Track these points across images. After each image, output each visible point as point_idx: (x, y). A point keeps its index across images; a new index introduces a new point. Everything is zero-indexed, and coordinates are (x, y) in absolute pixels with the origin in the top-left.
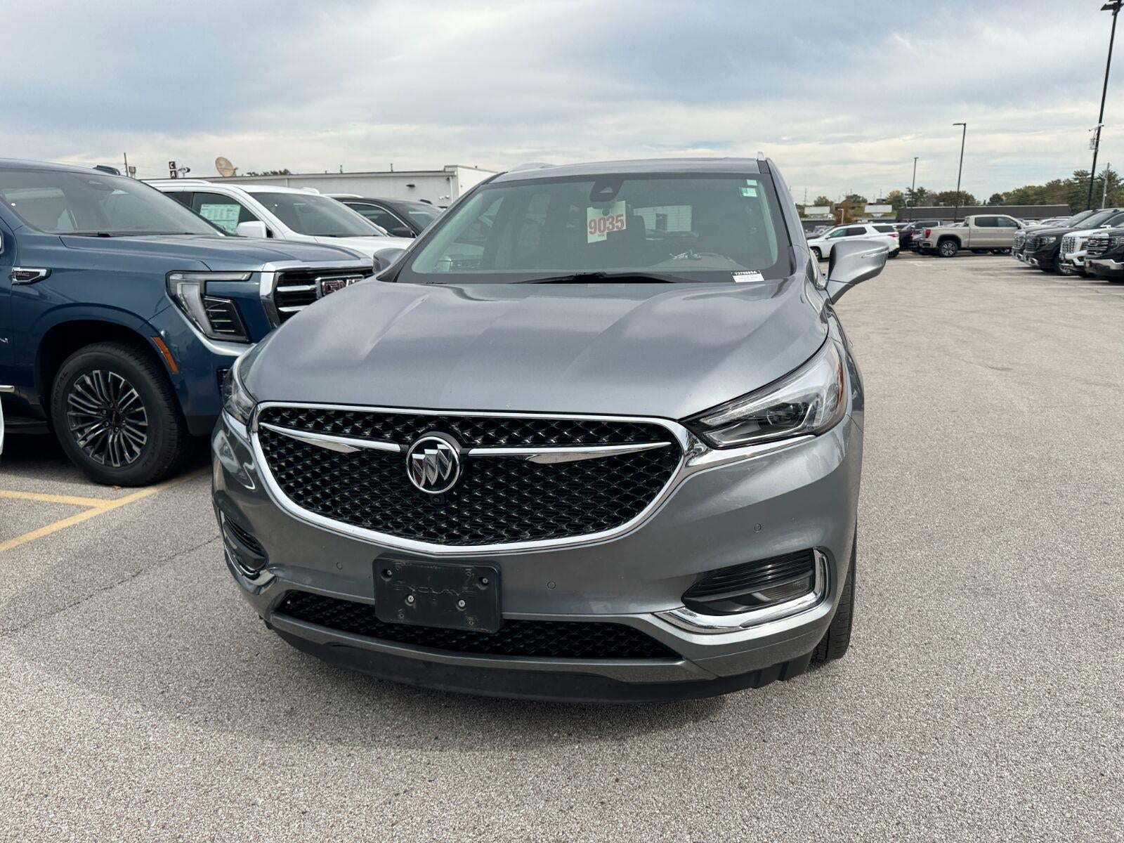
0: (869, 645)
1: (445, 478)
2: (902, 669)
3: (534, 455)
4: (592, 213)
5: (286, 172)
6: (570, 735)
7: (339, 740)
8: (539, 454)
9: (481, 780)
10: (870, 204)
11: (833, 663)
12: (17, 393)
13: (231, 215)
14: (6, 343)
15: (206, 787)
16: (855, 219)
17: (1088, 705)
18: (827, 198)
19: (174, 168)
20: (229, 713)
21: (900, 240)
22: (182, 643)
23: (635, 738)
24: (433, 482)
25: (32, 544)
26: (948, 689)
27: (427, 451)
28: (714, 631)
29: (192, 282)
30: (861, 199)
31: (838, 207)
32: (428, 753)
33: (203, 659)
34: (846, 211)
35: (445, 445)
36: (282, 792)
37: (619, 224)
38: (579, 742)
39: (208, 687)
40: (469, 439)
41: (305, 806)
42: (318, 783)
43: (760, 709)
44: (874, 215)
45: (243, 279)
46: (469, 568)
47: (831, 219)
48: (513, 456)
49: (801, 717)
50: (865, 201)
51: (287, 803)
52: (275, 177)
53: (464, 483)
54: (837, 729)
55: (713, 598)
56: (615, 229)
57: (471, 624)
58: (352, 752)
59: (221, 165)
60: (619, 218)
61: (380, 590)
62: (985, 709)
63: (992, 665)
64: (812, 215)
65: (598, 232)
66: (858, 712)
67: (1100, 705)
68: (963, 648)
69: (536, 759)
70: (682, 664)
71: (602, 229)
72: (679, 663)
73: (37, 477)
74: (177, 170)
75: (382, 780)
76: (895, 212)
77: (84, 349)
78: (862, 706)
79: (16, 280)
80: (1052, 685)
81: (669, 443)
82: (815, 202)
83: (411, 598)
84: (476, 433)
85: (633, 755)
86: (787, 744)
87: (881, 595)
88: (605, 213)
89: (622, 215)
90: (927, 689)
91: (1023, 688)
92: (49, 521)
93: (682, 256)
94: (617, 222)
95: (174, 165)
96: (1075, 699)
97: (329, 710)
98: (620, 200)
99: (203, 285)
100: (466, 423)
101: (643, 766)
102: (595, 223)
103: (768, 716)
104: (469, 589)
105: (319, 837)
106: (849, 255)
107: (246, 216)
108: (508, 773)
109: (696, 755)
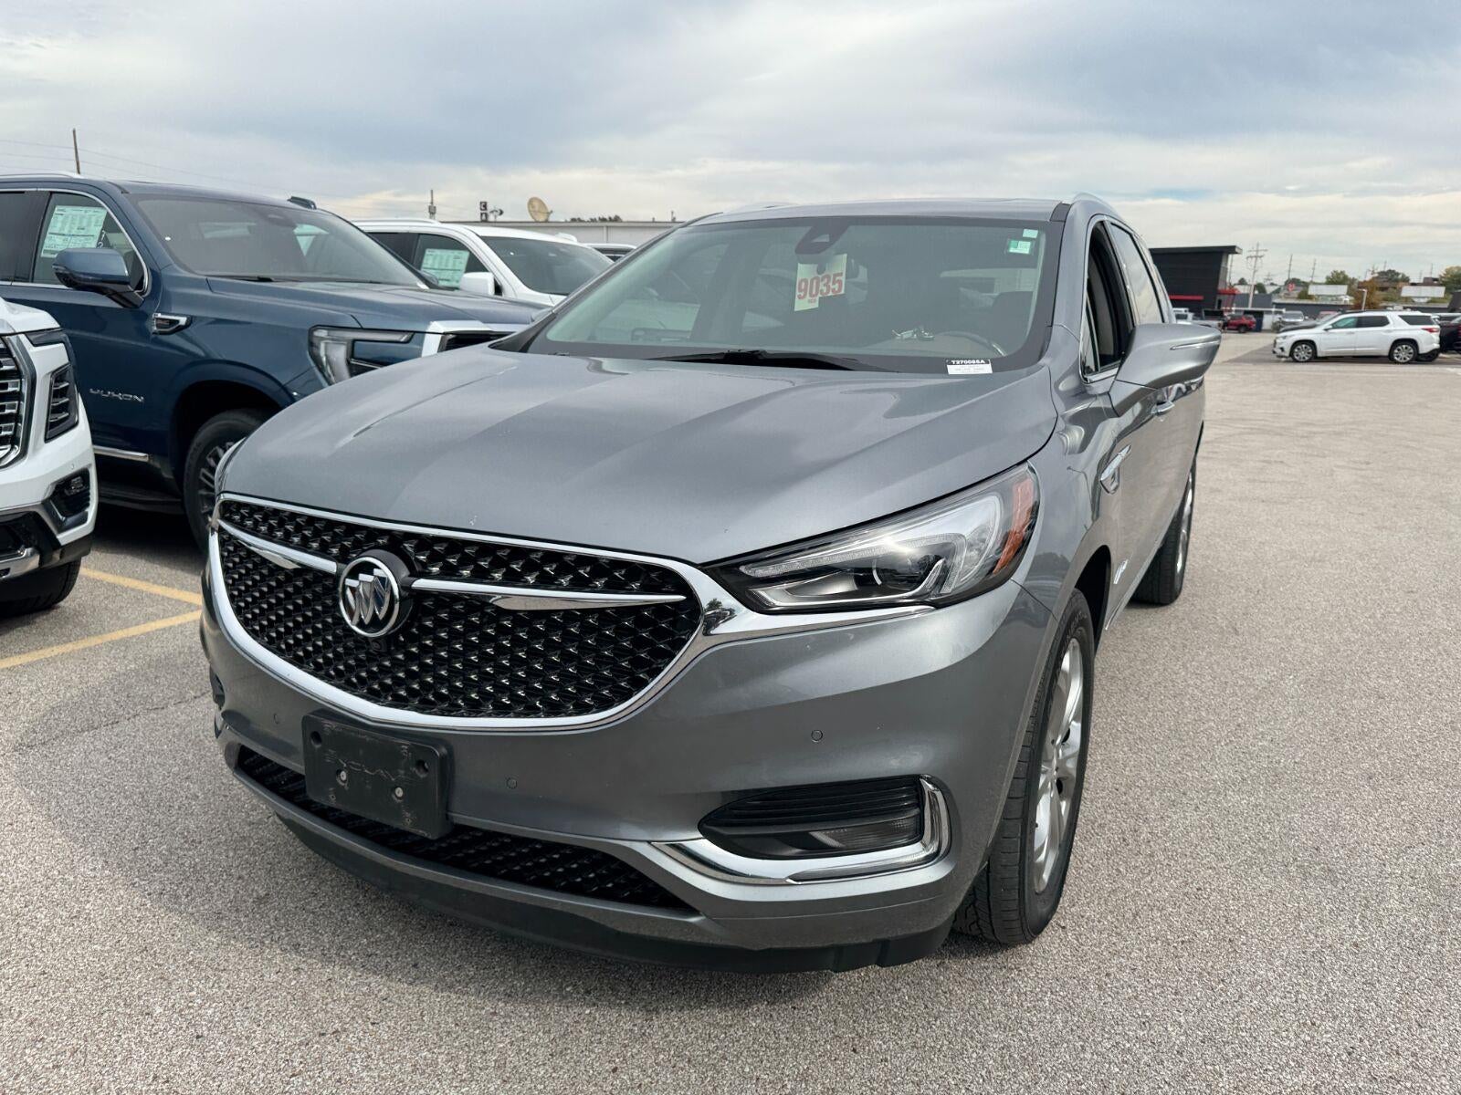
0: (1092, 930)
1: (381, 617)
2: (1125, 976)
3: (498, 597)
4: (804, 271)
5: (617, 219)
6: (588, 992)
7: (296, 947)
8: (505, 596)
9: (438, 1034)
10: (1413, 284)
11: (1022, 949)
12: (151, 462)
13: (457, 264)
14: (141, 403)
15: (109, 981)
16: (1384, 304)
17: (1409, 1085)
18: (1346, 273)
19: (486, 209)
20: (192, 888)
21: (1441, 337)
22: (194, 788)
23: (674, 1012)
24: (367, 621)
25: (114, 644)
26: (1182, 1020)
27: (362, 577)
28: (752, 881)
29: (338, 341)
30: (1400, 276)
31: (1362, 285)
32: (393, 984)
33: (206, 813)
34: (1370, 293)
35: (383, 571)
36: (190, 1004)
37: (836, 286)
38: (594, 1005)
39: (190, 850)
40: (424, 565)
41: (204, 1028)
42: (238, 1000)
43: (875, 1000)
44: (1416, 300)
45: (402, 340)
46: (405, 745)
47: (1348, 303)
48: (477, 596)
49: (929, 1023)
50: (1406, 280)
51: (186, 1020)
52: (592, 224)
53: (412, 626)
54: (973, 1052)
55: (744, 832)
56: (831, 294)
57: (407, 822)
58: (303, 966)
59: (533, 207)
60: (838, 278)
61: (310, 758)
62: (1227, 1061)
63: (1275, 992)
64: (1319, 296)
65: (808, 297)
66: (1020, 1031)
67: (1429, 1088)
68: (1241, 957)
69: (525, 1018)
70: (698, 922)
71: (814, 292)
72: (693, 920)
73: (168, 565)
74: (488, 212)
75: (315, 1011)
76: (1451, 296)
77: (217, 417)
78: (1031, 1023)
79: (155, 328)
80: (1361, 1041)
81: (683, 597)
82: (1328, 278)
83: (344, 775)
84: (434, 558)
85: (655, 1038)
86: (886, 1060)
87: (1151, 856)
88: (820, 271)
89: (841, 274)
90: (1148, 1014)
91: (1308, 1038)
92: (148, 619)
93: (907, 334)
94: (834, 283)
95: (485, 206)
96: (1390, 1071)
97: (308, 903)
98: (840, 252)
99: (350, 345)
100: (424, 543)
101: (662, 1056)
102: (806, 285)
103: (881, 1014)
104: (405, 774)
105: (196, 1074)
106: (1151, 344)
107: (475, 265)
108: (478, 1031)
109: (745, 1054)
